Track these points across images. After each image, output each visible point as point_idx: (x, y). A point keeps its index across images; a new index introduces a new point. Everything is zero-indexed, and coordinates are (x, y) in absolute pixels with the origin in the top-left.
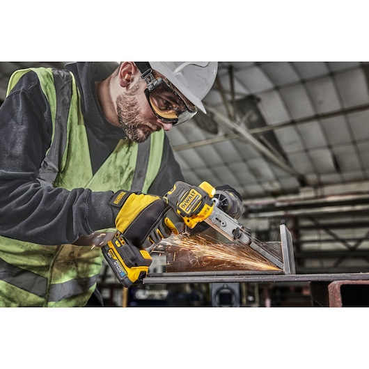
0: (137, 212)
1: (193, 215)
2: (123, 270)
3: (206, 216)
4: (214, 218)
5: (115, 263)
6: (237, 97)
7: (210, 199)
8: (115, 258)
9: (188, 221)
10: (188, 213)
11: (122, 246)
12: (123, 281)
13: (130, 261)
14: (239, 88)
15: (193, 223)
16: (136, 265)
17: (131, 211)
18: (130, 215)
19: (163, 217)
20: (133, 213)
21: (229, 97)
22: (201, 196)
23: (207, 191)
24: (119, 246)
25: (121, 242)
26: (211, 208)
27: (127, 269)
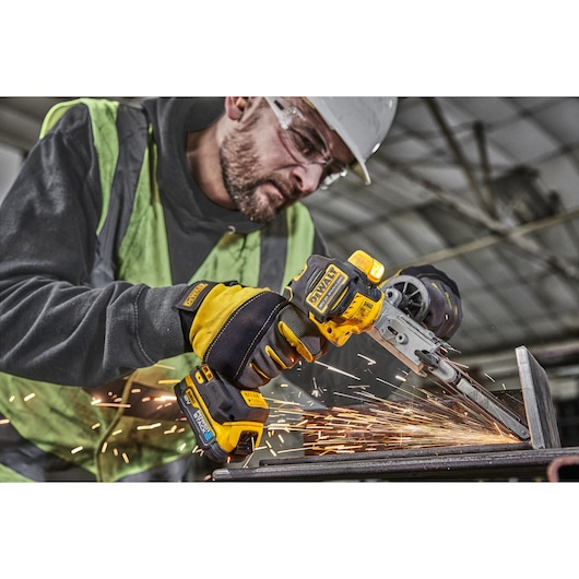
0: (226, 315)
1: (335, 316)
2: (209, 429)
3: (367, 321)
4: (384, 327)
5: (195, 415)
6: (495, 174)
7: (373, 286)
8: (196, 405)
9: (330, 331)
10: (322, 312)
11: (206, 381)
12: (209, 448)
13: (221, 411)
14: (496, 158)
15: (340, 335)
16: (232, 419)
17: (214, 315)
18: (213, 322)
19: (275, 320)
20: (217, 318)
21: (479, 175)
22: (346, 277)
23: (362, 268)
24: (201, 381)
25: (206, 374)
26: (377, 306)
27: (217, 426)
